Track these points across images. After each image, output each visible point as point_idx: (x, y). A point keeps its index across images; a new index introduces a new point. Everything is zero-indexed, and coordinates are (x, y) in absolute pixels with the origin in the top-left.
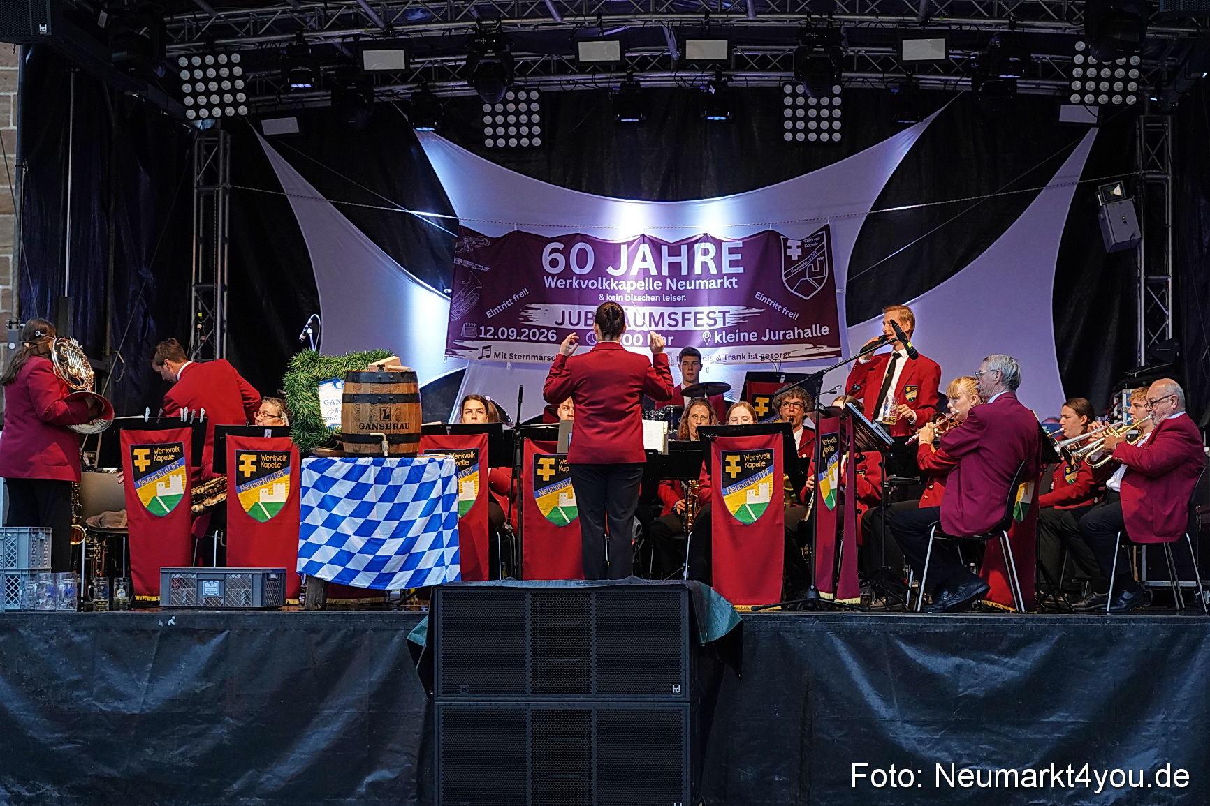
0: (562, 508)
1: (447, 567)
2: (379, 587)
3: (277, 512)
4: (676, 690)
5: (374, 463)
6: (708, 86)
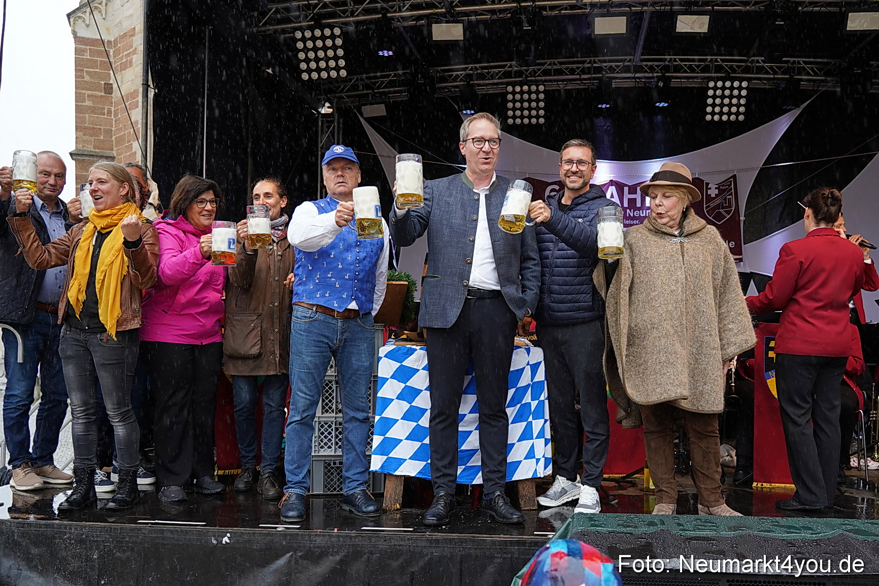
1: (538, 460)
6: (658, 82)
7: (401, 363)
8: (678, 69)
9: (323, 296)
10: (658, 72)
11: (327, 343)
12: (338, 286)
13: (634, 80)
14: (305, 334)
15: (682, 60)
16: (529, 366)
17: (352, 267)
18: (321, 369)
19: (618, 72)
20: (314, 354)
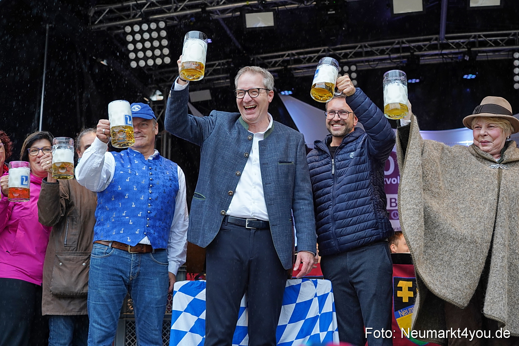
6: (464, 56)
7: (194, 296)
8: (483, 44)
9: (118, 233)
10: (464, 48)
11: (121, 276)
12: (132, 223)
13: (441, 57)
14: (101, 268)
15: (486, 36)
16: (317, 298)
17: (144, 206)
18: (116, 301)
19: (425, 50)
20: (108, 287)
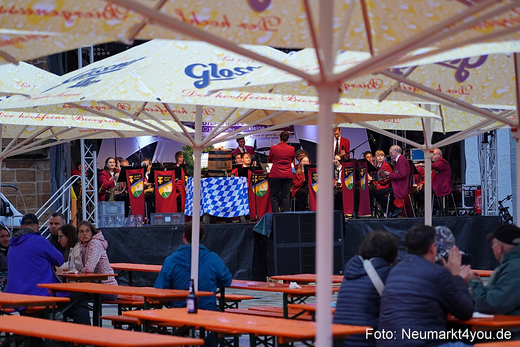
0: (260, 191)
1: (245, 210)
2: (226, 217)
3: (169, 195)
4: (340, 240)
5: (224, 179)
